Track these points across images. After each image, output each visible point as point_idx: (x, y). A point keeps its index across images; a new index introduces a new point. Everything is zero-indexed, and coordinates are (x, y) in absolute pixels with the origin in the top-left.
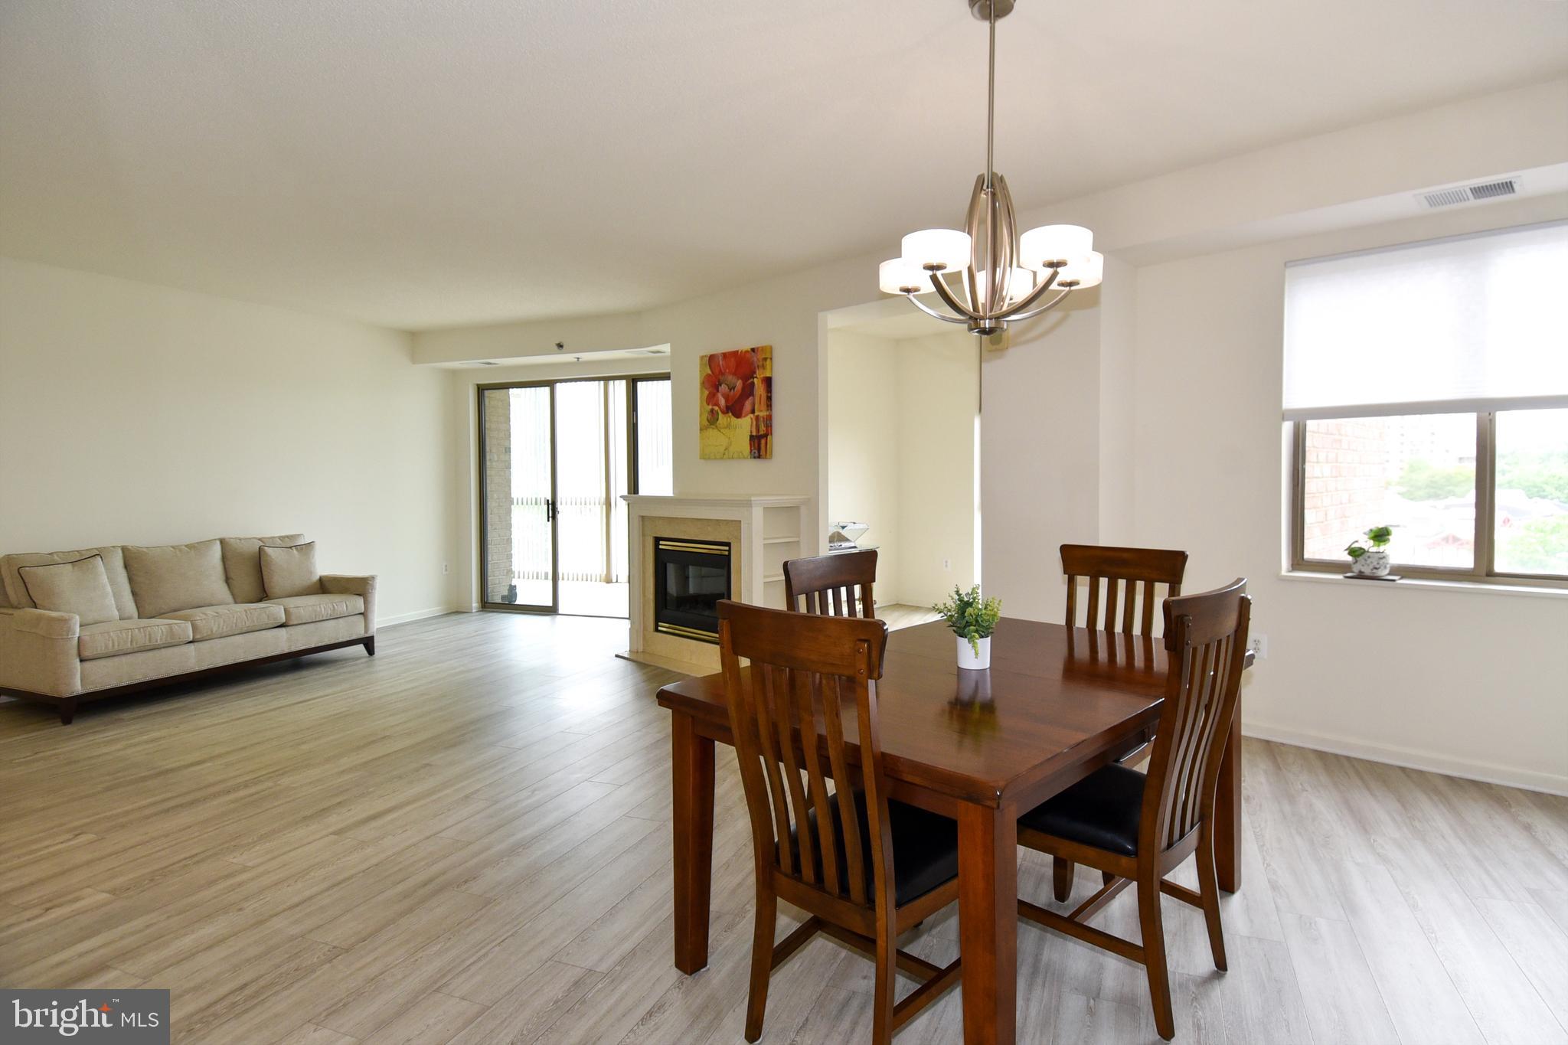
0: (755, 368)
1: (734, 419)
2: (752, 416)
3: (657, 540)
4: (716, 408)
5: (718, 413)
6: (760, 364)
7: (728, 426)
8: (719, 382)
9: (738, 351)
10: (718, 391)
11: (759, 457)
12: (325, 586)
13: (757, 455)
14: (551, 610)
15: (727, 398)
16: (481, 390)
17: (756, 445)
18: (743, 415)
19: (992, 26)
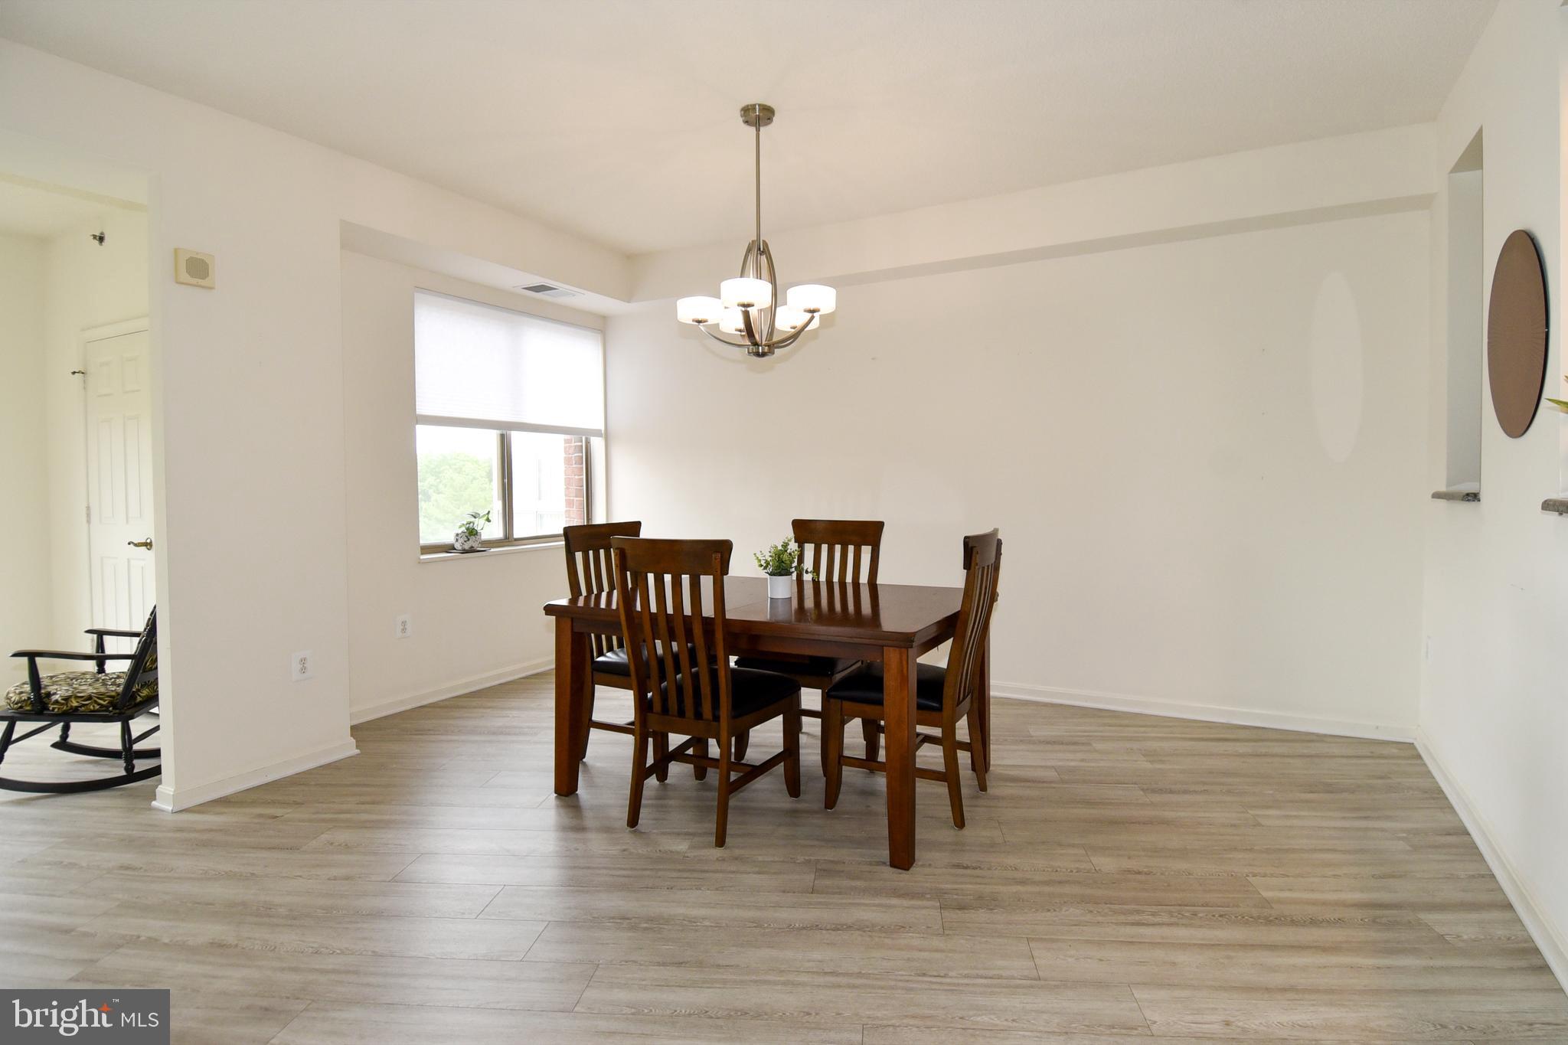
19: (758, 130)
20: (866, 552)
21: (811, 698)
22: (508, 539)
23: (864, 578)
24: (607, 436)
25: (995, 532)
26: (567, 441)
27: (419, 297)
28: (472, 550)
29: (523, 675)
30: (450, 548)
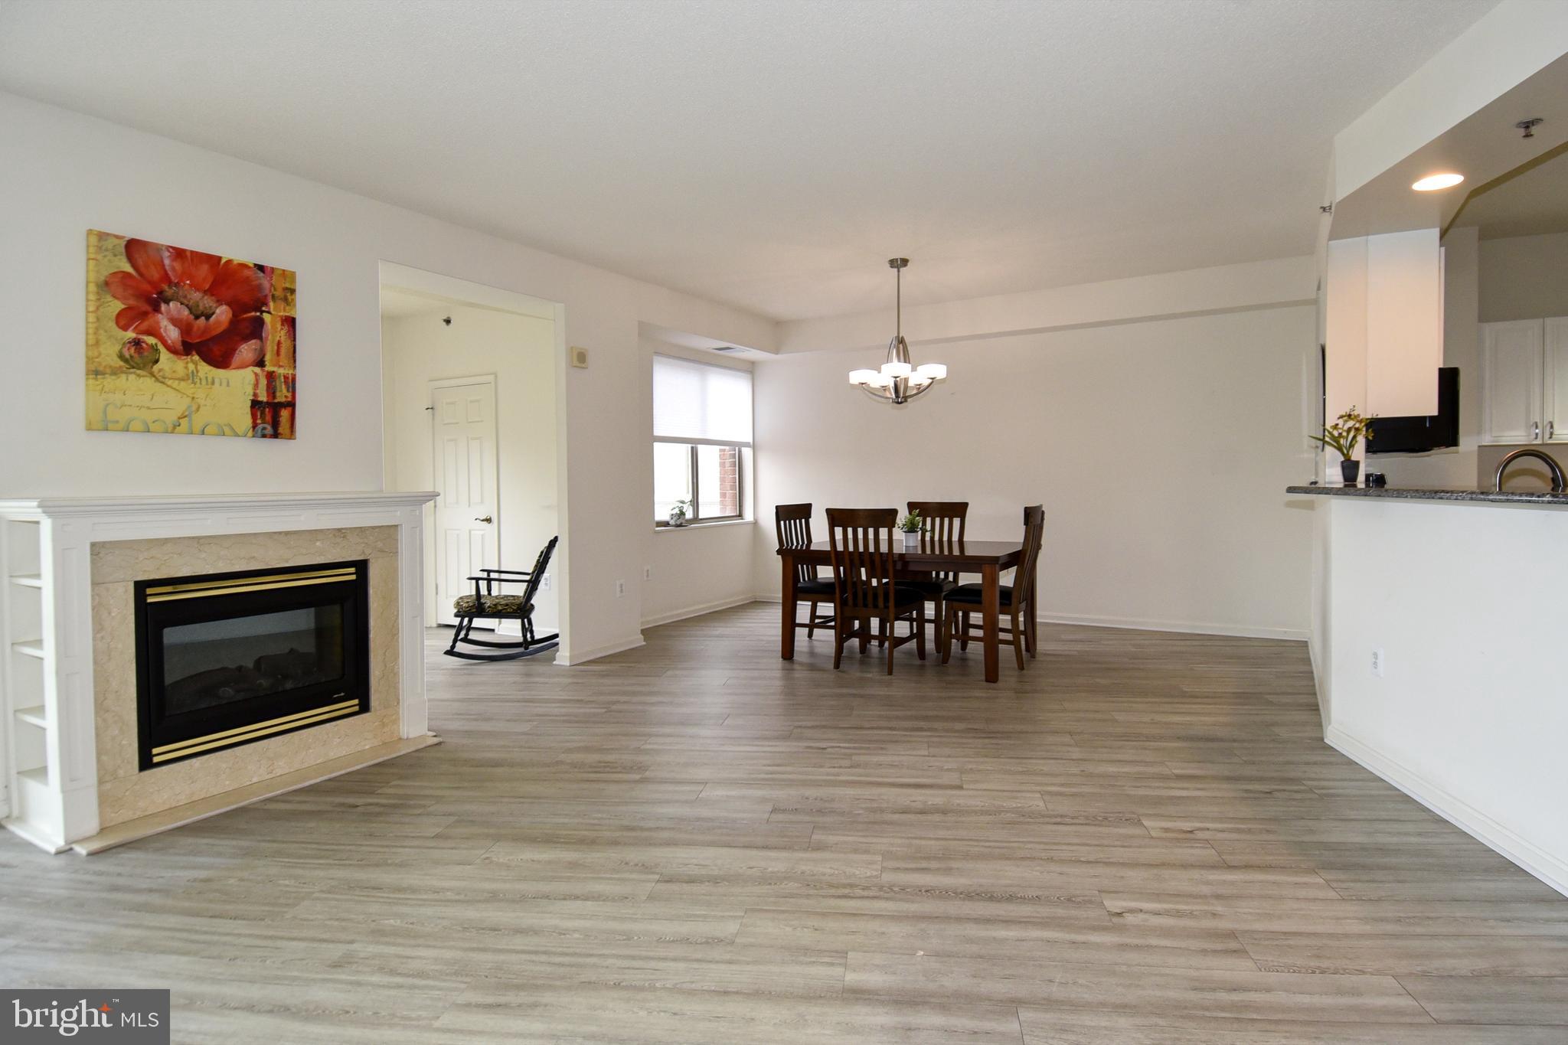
0: (266, 296)
1: (205, 369)
2: (257, 370)
3: (141, 587)
4: (151, 340)
5: (157, 350)
6: (279, 293)
7: (191, 378)
8: (160, 293)
9: (220, 258)
10: (157, 310)
11: (276, 435)
13: (269, 430)
15: (185, 329)
17: (268, 417)
18: (232, 366)
19: (899, 271)
20: (957, 522)
21: (930, 609)
22: (696, 519)
23: (955, 537)
24: (754, 446)
25: (1040, 507)
26: (721, 450)
27: (656, 359)
28: (680, 525)
29: (708, 612)
30: (667, 524)
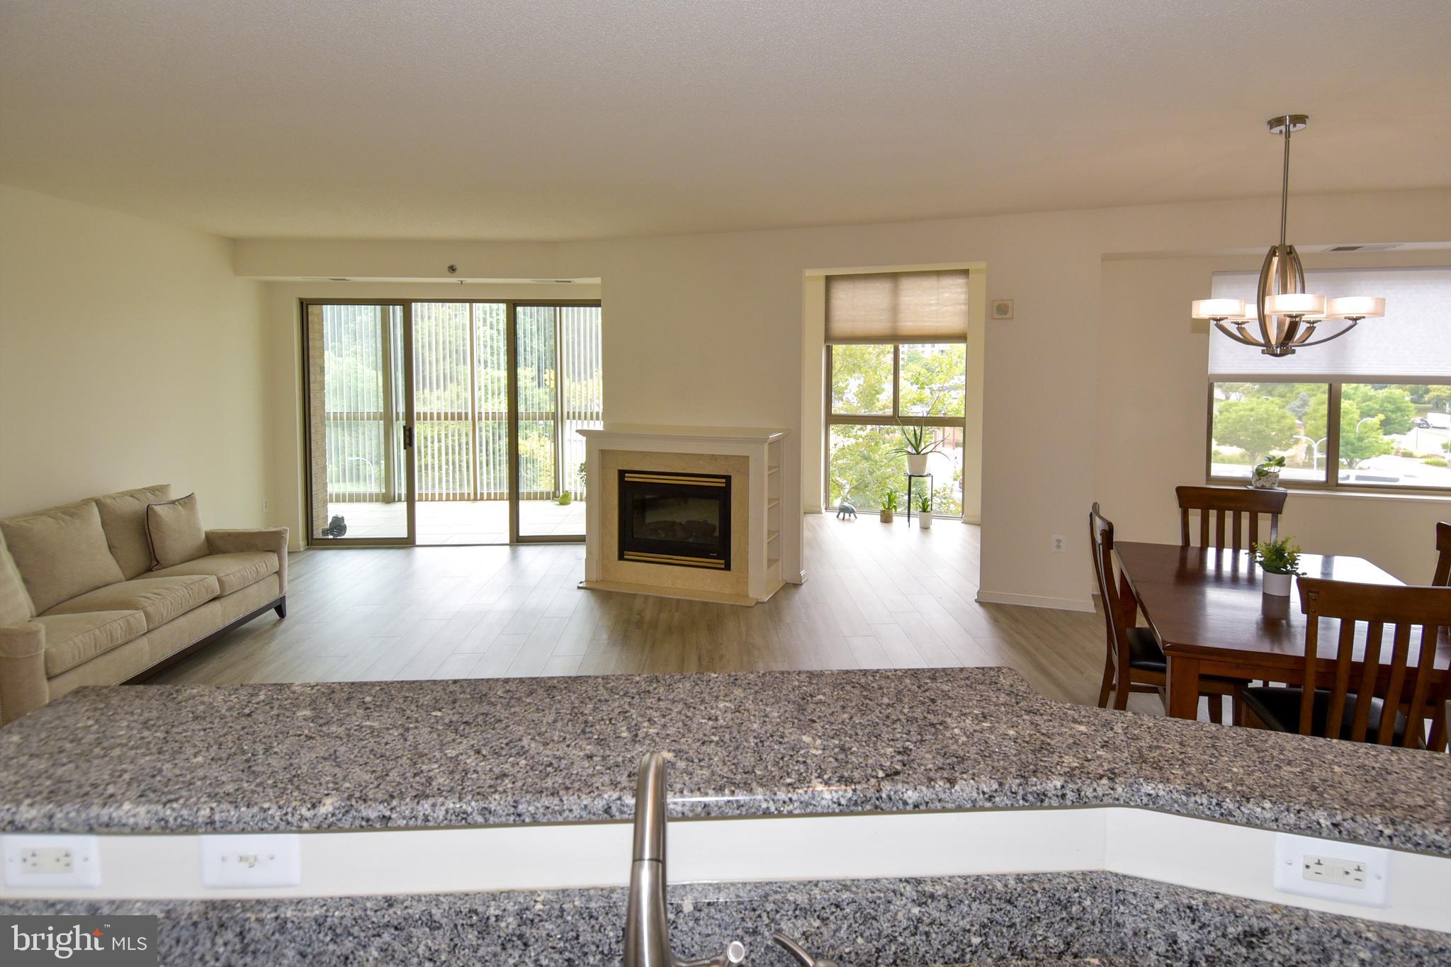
3: (622, 473)
12: (216, 545)
14: (407, 542)
16: (304, 305)
19: (1287, 137)
22: (1325, 485)
